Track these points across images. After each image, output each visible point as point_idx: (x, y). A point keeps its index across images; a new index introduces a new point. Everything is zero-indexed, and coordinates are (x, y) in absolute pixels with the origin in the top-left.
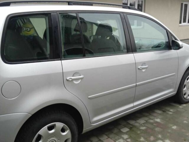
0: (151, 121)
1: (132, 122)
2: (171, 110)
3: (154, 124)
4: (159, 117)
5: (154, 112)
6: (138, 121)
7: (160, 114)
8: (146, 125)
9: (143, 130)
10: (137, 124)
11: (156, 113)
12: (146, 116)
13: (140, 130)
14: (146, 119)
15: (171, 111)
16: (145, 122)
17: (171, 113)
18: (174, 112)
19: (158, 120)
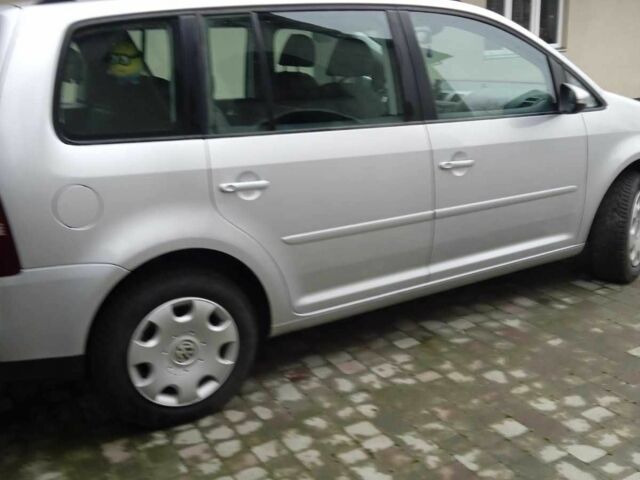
0: (493, 325)
1: (433, 326)
2: (567, 300)
3: (498, 333)
4: (521, 316)
5: (511, 303)
6: (452, 324)
7: (527, 309)
8: (472, 334)
9: (457, 345)
10: (445, 331)
11: (515, 305)
12: (481, 313)
13: (449, 344)
14: (479, 318)
15: (565, 301)
16: (473, 325)
17: (562, 307)
18: (571, 305)
19: (514, 323)
